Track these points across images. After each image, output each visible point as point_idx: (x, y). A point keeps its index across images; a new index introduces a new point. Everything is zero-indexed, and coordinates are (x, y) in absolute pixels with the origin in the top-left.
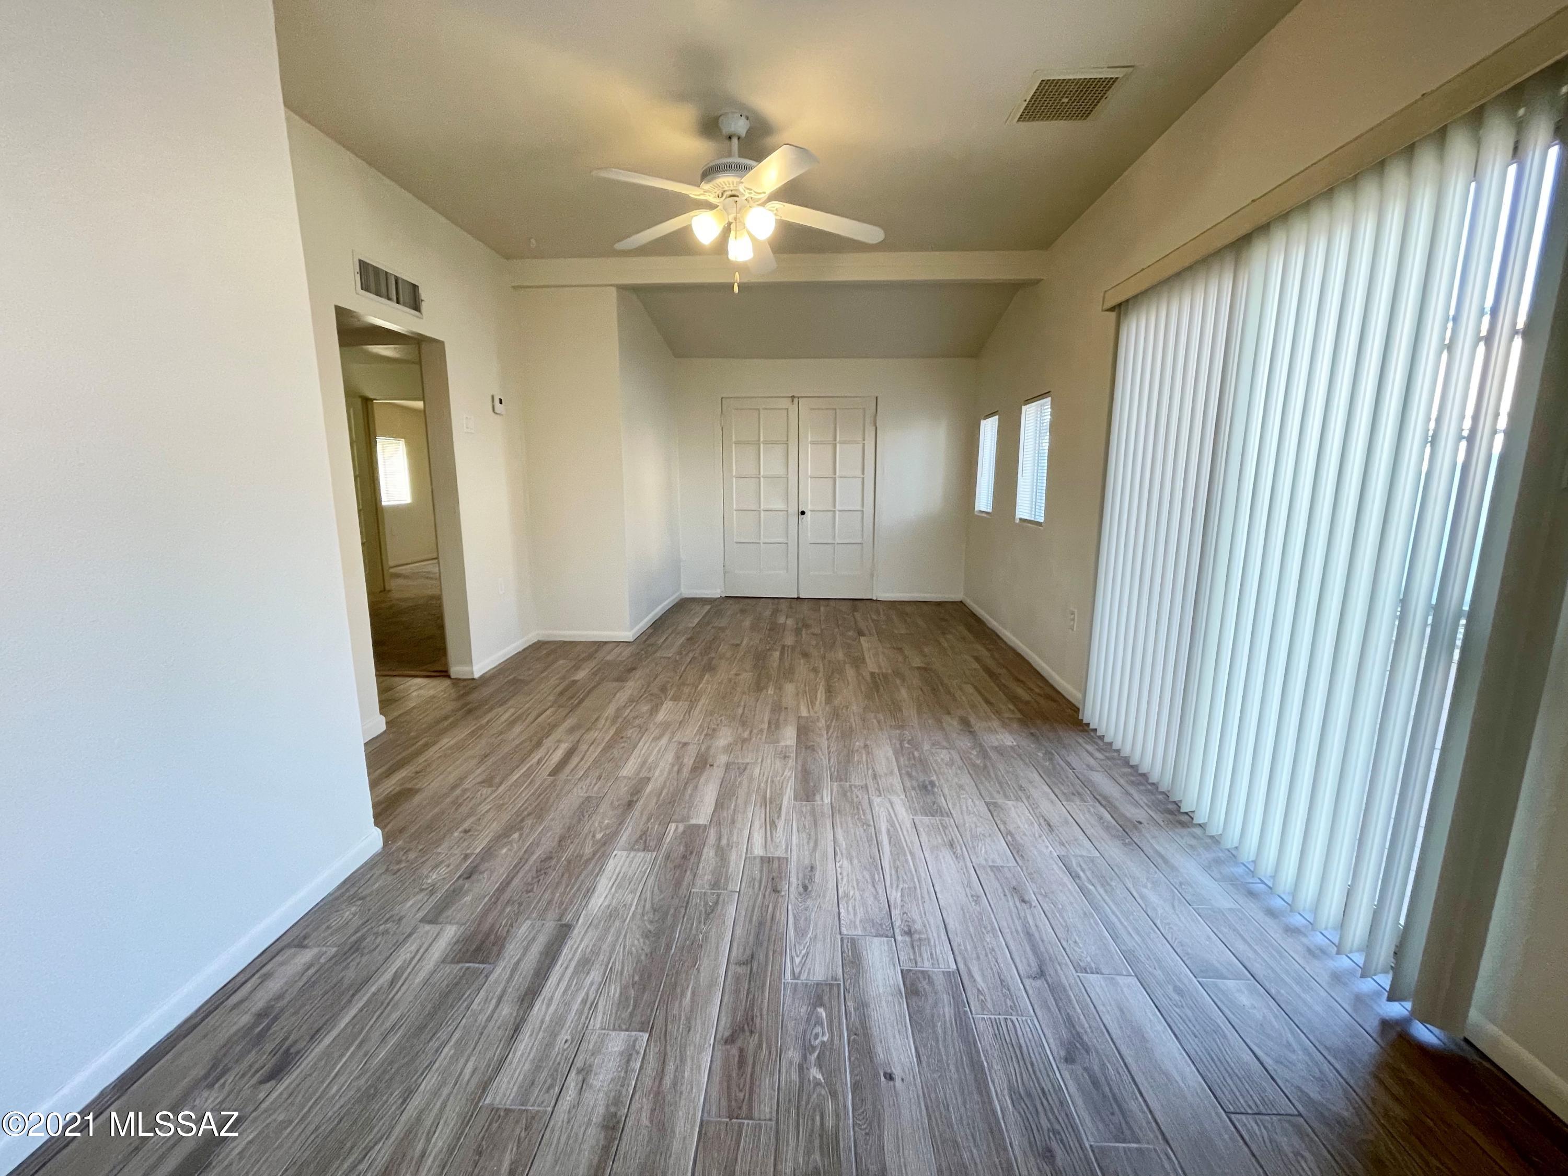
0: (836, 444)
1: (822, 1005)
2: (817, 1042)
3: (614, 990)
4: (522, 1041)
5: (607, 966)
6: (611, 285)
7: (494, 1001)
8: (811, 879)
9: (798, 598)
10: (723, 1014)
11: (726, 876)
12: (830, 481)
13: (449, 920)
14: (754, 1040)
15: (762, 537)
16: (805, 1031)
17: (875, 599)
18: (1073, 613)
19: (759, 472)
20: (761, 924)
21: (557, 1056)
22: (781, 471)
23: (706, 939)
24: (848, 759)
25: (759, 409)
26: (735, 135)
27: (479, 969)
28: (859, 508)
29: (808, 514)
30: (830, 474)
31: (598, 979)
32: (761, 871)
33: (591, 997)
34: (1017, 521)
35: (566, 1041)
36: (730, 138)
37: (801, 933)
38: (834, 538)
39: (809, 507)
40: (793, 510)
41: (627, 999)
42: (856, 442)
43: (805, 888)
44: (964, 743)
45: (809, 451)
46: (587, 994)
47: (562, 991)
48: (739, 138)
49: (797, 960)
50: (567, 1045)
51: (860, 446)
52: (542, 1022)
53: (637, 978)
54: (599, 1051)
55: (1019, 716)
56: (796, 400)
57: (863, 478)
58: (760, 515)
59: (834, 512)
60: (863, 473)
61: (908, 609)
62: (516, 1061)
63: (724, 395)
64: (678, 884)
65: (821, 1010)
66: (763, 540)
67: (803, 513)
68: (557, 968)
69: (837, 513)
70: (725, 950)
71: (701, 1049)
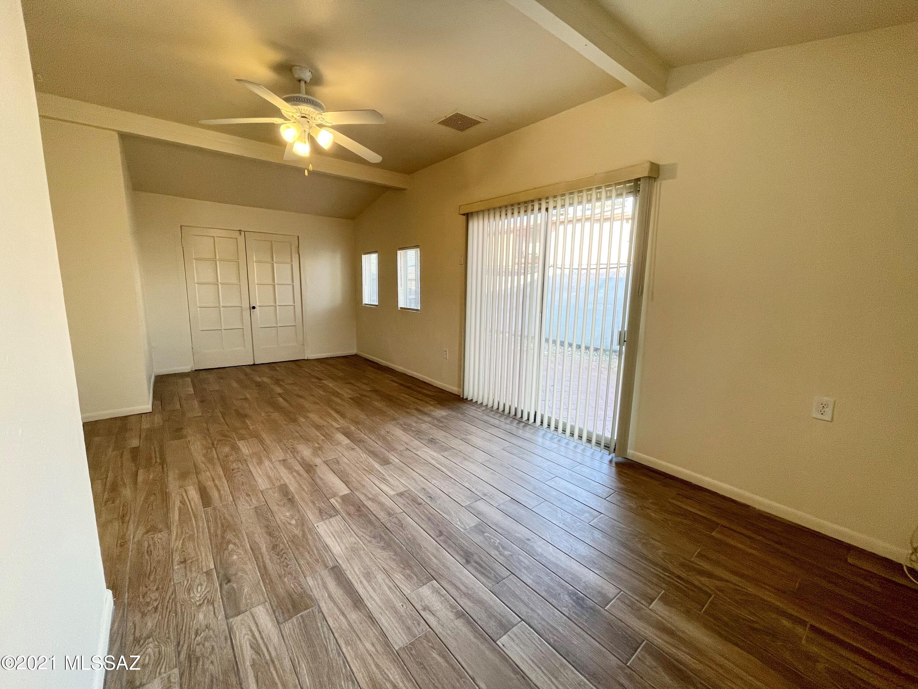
0: (273, 264)
1: (484, 532)
2: (497, 544)
3: (398, 577)
4: (380, 619)
5: (381, 570)
6: (114, 130)
7: (341, 617)
8: (428, 493)
9: (254, 365)
10: (455, 556)
11: (390, 509)
12: (271, 287)
13: (249, 605)
14: (476, 557)
15: (223, 325)
16: (489, 543)
17: (306, 358)
18: (446, 351)
19: (217, 280)
20: (429, 519)
21: (406, 613)
22: (234, 280)
23: (412, 535)
24: (384, 439)
25: (214, 237)
26: (303, 80)
27: (309, 612)
28: (292, 303)
29: (257, 308)
30: (271, 282)
31: (384, 576)
32: (404, 500)
33: (391, 585)
34: (399, 309)
35: (402, 606)
36: (300, 81)
37: (449, 513)
38: (277, 323)
39: (258, 304)
40: (246, 305)
41: (409, 575)
42: (287, 263)
43: (431, 497)
44: (426, 419)
45: (255, 269)
46: (387, 585)
47: (373, 591)
48: (305, 83)
49: (459, 523)
50: (405, 607)
51: (290, 265)
52: (380, 607)
53: (402, 566)
54: (422, 598)
55: (437, 402)
56: (243, 233)
57: (293, 285)
58: (220, 310)
59: (276, 306)
60: (293, 282)
61: (331, 362)
62: (388, 627)
63: (182, 224)
64: (370, 522)
65: (486, 534)
66: (223, 328)
67: (254, 308)
68: (356, 585)
69: (278, 307)
70: (426, 536)
71: (461, 572)
